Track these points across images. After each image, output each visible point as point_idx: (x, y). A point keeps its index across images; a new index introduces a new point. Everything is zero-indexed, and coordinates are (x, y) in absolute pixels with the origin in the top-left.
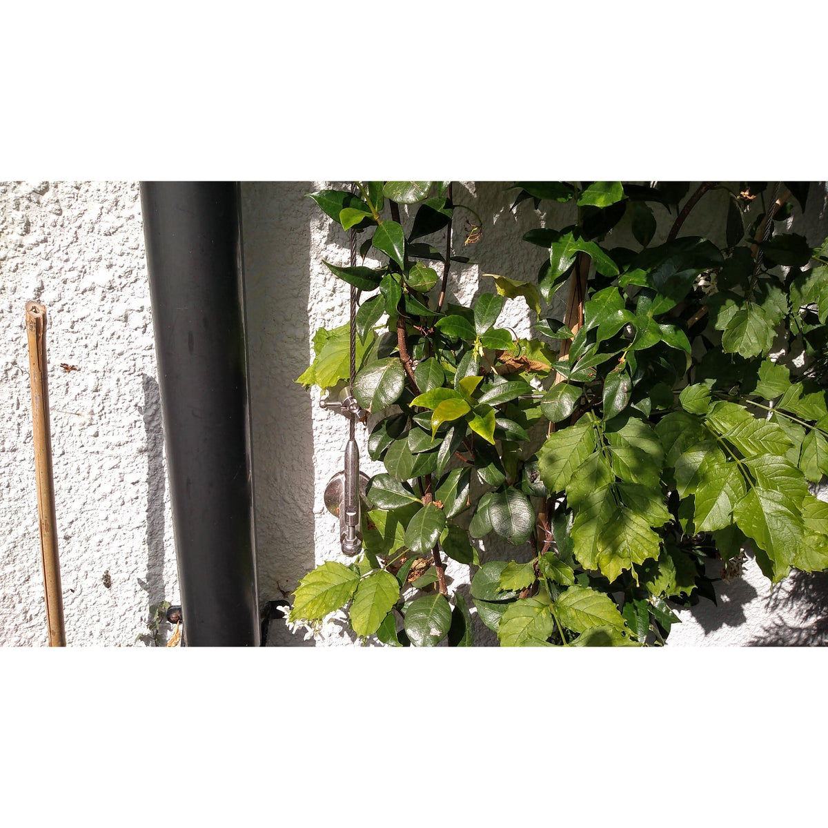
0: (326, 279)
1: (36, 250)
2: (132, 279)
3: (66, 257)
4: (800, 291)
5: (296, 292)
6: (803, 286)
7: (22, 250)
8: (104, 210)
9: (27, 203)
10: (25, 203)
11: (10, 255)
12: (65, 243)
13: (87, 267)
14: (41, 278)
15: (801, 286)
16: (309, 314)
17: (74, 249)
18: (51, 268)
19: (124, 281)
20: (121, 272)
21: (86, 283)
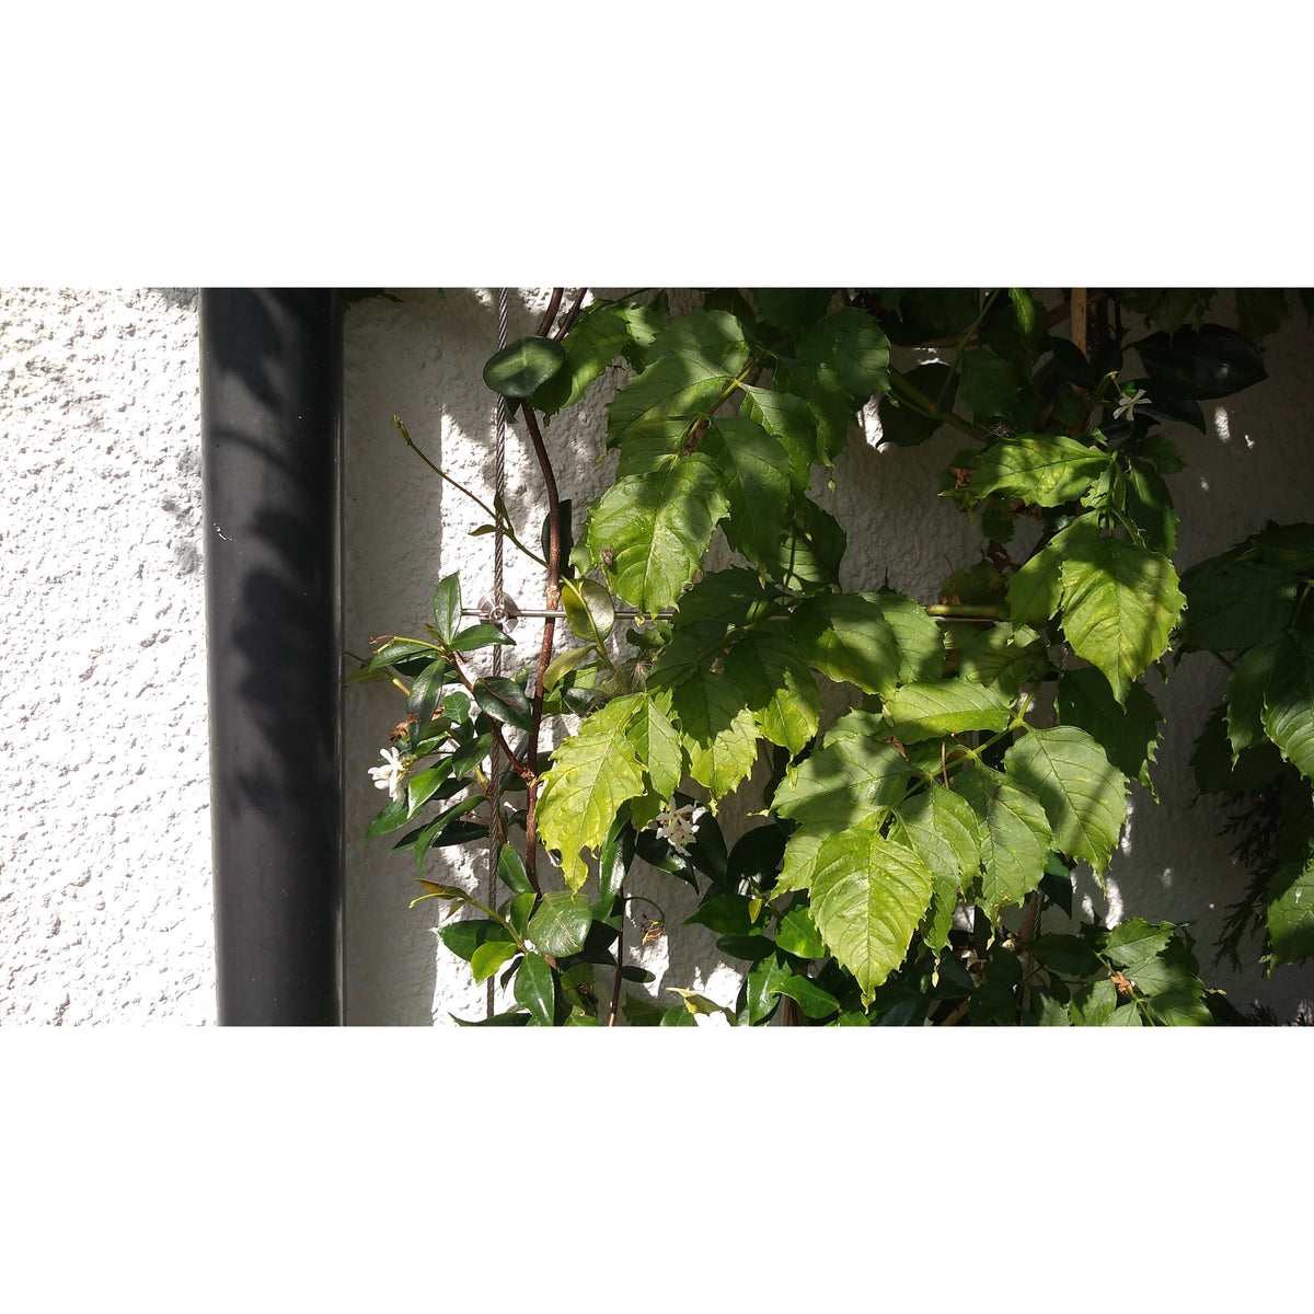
0: (458, 969)
1: (65, 955)
2: (193, 983)
3: (105, 961)
4: (1081, 1012)
5: (416, 989)
6: (1085, 1006)
7: (45, 956)
8: (162, 902)
9: (61, 898)
10: (56, 897)
11: (27, 964)
12: (108, 943)
13: (132, 974)
14: (67, 990)
15: (1082, 1005)
16: (434, 1017)
17: (116, 951)
18: (83, 976)
19: (181, 988)
20: (179, 977)
21: (128, 994)
